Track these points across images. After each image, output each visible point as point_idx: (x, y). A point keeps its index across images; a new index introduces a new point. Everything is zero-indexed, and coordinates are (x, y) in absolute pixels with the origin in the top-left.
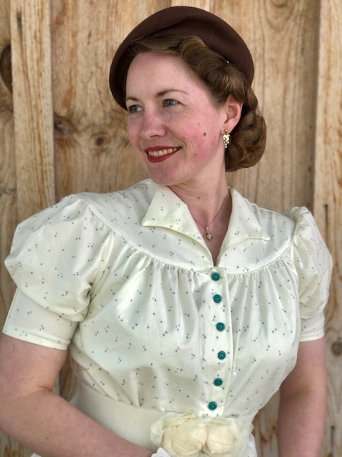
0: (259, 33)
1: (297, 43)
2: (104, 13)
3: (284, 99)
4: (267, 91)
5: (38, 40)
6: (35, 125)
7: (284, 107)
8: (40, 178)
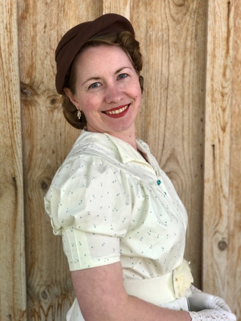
0: (165, 24)
1: (192, 31)
2: (55, 11)
3: (183, 70)
4: (171, 65)
5: (9, 30)
6: (7, 90)
7: (183, 76)
8: (11, 127)
